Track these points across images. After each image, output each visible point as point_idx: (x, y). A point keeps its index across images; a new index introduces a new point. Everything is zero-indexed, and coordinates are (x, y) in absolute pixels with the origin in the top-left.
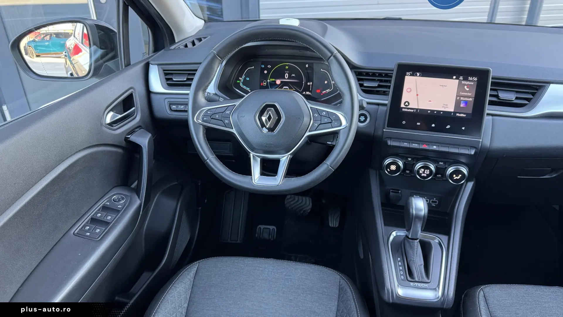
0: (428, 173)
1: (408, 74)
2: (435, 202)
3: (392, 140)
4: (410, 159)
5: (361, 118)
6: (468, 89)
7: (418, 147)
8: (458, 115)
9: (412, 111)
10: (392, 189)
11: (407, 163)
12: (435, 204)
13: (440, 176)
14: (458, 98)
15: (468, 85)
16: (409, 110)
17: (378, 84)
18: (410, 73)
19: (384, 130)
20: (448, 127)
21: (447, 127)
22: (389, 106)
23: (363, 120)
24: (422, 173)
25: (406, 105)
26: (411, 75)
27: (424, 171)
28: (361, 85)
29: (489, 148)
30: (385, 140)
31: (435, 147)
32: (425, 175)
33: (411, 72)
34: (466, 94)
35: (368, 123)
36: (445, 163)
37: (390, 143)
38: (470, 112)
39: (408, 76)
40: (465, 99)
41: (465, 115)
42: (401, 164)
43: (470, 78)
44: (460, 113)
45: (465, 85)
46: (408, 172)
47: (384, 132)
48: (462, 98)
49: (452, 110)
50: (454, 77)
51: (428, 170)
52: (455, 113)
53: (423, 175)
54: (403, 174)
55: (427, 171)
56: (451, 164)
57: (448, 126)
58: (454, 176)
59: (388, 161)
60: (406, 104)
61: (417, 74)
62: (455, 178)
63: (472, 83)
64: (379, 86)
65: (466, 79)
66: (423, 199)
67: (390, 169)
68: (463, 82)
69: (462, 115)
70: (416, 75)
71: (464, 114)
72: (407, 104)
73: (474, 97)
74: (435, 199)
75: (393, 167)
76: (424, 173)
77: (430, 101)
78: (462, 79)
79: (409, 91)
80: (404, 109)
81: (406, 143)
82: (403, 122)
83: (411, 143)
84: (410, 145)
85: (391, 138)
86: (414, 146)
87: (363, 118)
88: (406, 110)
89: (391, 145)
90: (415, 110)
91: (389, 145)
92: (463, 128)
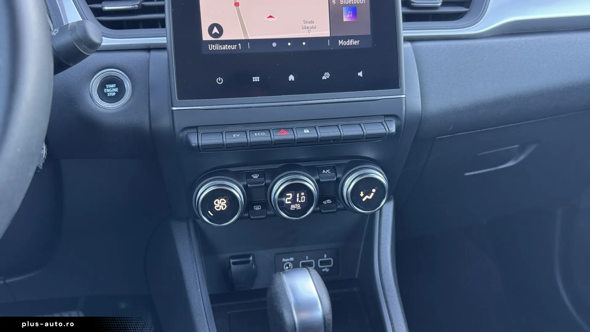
0: (303, 199)
2: (328, 262)
3: (201, 132)
4: (255, 176)
5: (108, 90)
7: (268, 138)
8: (341, 42)
9: (234, 47)
10: (233, 257)
11: (251, 188)
12: (328, 268)
13: (329, 201)
14: (334, 1)
16: (225, 47)
19: (174, 109)
20: (326, 76)
21: (324, 78)
22: (171, 47)
23: (114, 94)
24: (290, 202)
25: (216, 33)
27: (294, 198)
28: (99, 12)
29: (422, 115)
30: (181, 135)
31: (306, 131)
32: (298, 207)
35: (130, 100)
36: (334, 169)
37: (194, 140)
38: (367, 31)
40: (349, 1)
41: (356, 43)
42: (237, 192)
44: (346, 38)
46: (258, 208)
47: (175, 114)
48: (342, 1)
49: (327, 34)
51: (303, 194)
52: (333, 39)
53: (293, 207)
54: (249, 216)
55: (300, 196)
56: (348, 169)
58: (362, 194)
59: (203, 191)
60: (213, 32)
62: (364, 200)
64: (143, 9)
66: (308, 269)
67: (213, 211)
69: (351, 42)
71: (355, 38)
72: (215, 30)
74: (325, 256)
75: (221, 204)
76: (294, 201)
77: (271, 17)
80: (211, 45)
81: (237, 135)
82: (218, 79)
83: (250, 131)
84: (247, 138)
85: (196, 127)
86: (258, 136)
87: (114, 88)
88: (218, 48)
89: (200, 144)
90: (240, 44)
91: (194, 145)
92: (360, 74)
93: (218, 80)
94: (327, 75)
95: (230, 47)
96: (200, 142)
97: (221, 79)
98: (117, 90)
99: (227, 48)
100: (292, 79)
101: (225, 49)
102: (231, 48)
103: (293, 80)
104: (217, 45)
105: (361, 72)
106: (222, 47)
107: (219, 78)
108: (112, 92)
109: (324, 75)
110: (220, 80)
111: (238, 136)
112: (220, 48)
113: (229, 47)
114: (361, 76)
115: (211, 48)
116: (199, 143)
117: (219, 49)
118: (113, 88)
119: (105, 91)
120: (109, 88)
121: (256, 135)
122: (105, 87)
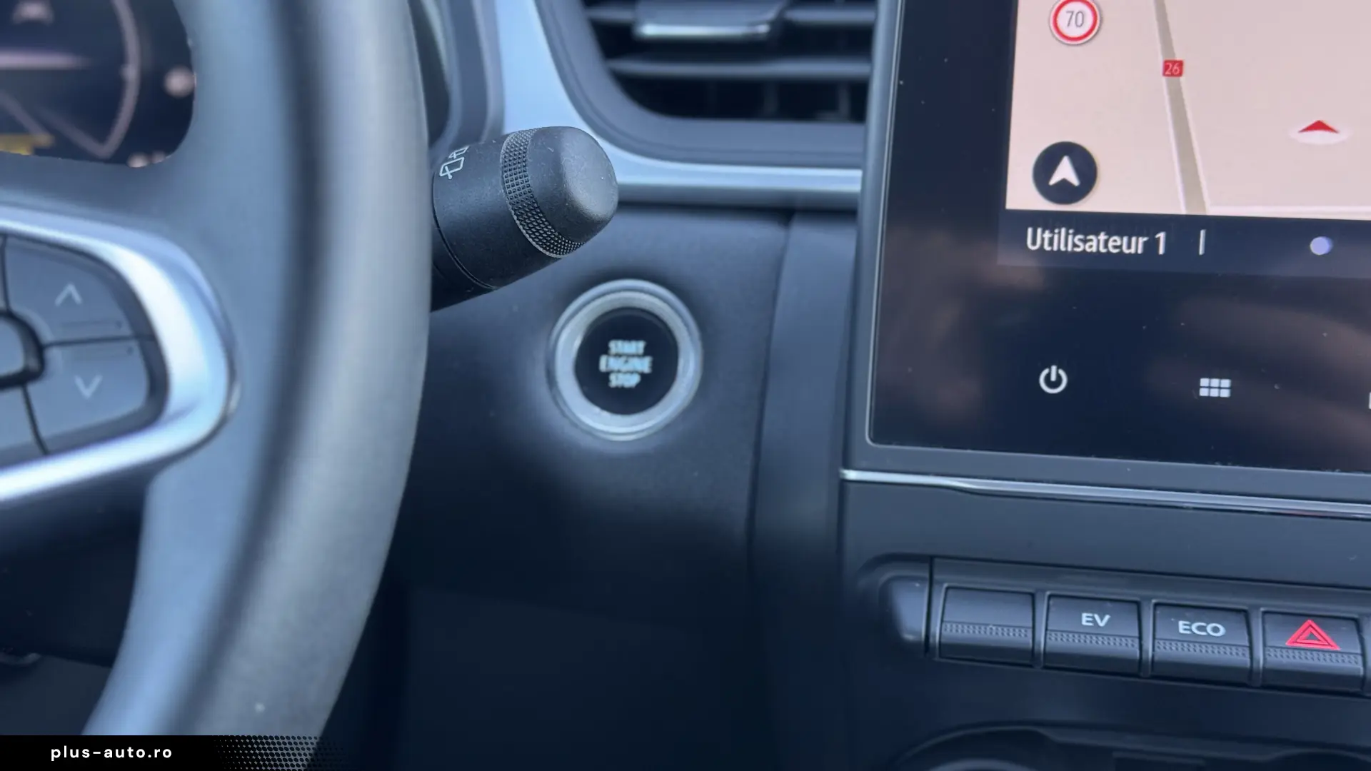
3: (945, 579)
5: (614, 364)
7: (1236, 656)
9: (1136, 245)
16: (1096, 243)
17: (770, 15)
19: (852, 475)
22: (874, 215)
23: (635, 380)
25: (1064, 183)
28: (618, 42)
30: (863, 582)
35: (686, 413)
47: (852, 495)
60: (1054, 180)
72: (1065, 171)
77: (1320, 126)
79: (1074, 30)
80: (1039, 231)
81: (1097, 617)
82: (1046, 372)
83: (1156, 605)
84: (1140, 638)
85: (928, 561)
86: (1192, 640)
87: (638, 356)
88: (1066, 245)
89: (935, 637)
90: (1161, 236)
91: (909, 637)
93: (1048, 376)
95: (1119, 243)
96: (936, 629)
97: (1062, 372)
98: (647, 365)
99: (1106, 246)
101: (1094, 249)
102: (1120, 247)
104: (1063, 230)
106: (1085, 241)
107: (1054, 368)
108: (629, 372)
110: (1053, 378)
111: (1102, 624)
112: (1075, 245)
113: (1111, 244)
115: (1034, 243)
116: (932, 630)
117: (1070, 249)
118: (633, 356)
119: (604, 363)
120: (618, 355)
121: (1181, 631)
122: (606, 351)
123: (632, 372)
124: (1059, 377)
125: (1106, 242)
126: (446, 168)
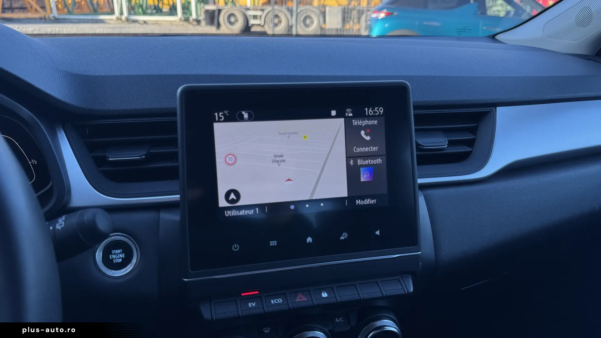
1: (219, 118)
3: (213, 302)
4: (267, 330)
5: (114, 256)
6: (368, 138)
7: (286, 307)
8: (358, 202)
9: (251, 212)
14: (352, 163)
15: (365, 128)
16: (242, 213)
17: (145, 153)
18: (223, 115)
19: (186, 280)
21: (342, 238)
23: (121, 260)
25: (233, 199)
26: (228, 119)
28: (101, 162)
30: (192, 307)
31: (325, 295)
33: (225, 112)
34: (366, 149)
37: (208, 312)
38: (384, 190)
39: (219, 121)
40: (367, 162)
41: (373, 202)
43: (369, 111)
44: (363, 198)
45: (360, 128)
48: (360, 162)
49: (345, 194)
50: (334, 113)
52: (351, 198)
57: (344, 234)
60: (230, 198)
61: (243, 115)
63: (376, 122)
64: (151, 158)
65: (360, 115)
68: (355, 122)
69: (367, 202)
70: (241, 119)
71: (372, 198)
72: (232, 196)
73: (385, 154)
77: (289, 180)
78: (351, 115)
79: (231, 162)
80: (228, 211)
81: (252, 303)
82: (234, 246)
83: (265, 296)
84: (263, 307)
85: (209, 297)
86: (275, 305)
87: (121, 253)
88: (235, 214)
89: (214, 318)
90: (257, 209)
91: (207, 319)
92: (378, 233)
94: (345, 235)
95: (247, 212)
98: (123, 255)
100: (309, 241)
101: (242, 214)
103: (311, 241)
104: (234, 211)
105: (379, 231)
106: (239, 212)
107: (236, 245)
108: (118, 258)
109: (342, 235)
110: (236, 247)
111: (254, 305)
112: (237, 214)
114: (379, 234)
115: (227, 214)
116: (213, 316)
117: (236, 214)
118: (119, 254)
119: (111, 257)
120: (114, 254)
121: (273, 303)
122: (111, 254)
123: (119, 258)
124: (237, 246)
125: (244, 212)
126: (59, 226)
